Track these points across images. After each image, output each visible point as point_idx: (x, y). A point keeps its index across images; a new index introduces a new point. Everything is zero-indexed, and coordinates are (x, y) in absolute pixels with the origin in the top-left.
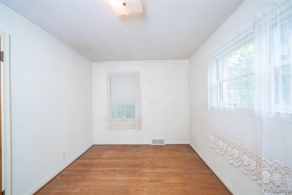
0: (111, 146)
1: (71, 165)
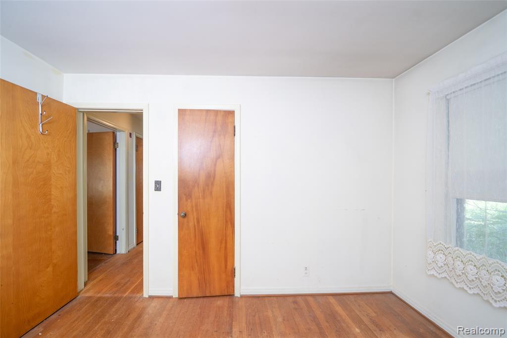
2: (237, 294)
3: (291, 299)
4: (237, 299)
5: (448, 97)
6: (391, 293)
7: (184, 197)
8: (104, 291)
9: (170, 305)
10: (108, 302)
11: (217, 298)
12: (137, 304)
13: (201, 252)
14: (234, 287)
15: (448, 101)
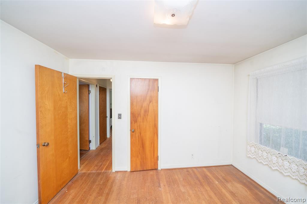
0: (252, 182)
1: (198, 169)
2: (159, 168)
3: (185, 170)
4: (159, 171)
5: (257, 78)
6: (232, 165)
7: (133, 122)
8: (91, 169)
9: (127, 175)
10: (95, 175)
11: (149, 171)
12: (110, 175)
13: (142, 149)
14: (158, 165)
15: (257, 80)
